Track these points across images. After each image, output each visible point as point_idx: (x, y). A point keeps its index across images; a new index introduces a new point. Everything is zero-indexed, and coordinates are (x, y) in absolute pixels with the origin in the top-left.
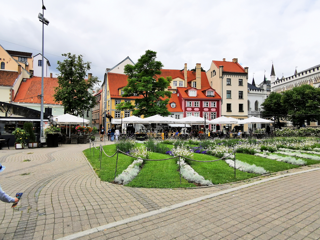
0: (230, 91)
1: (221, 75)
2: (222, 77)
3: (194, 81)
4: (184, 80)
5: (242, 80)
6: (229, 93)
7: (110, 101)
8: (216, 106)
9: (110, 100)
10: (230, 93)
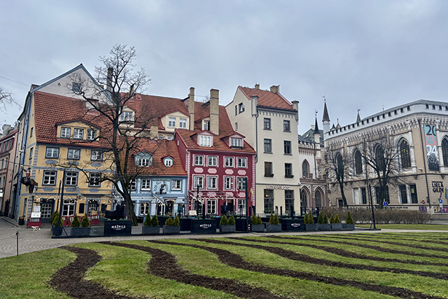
0: (270, 140)
1: (255, 113)
2: (257, 116)
3: (207, 119)
4: (190, 117)
5: (289, 122)
6: (268, 143)
7: (34, 150)
8: (246, 166)
9: (34, 146)
10: (270, 144)
